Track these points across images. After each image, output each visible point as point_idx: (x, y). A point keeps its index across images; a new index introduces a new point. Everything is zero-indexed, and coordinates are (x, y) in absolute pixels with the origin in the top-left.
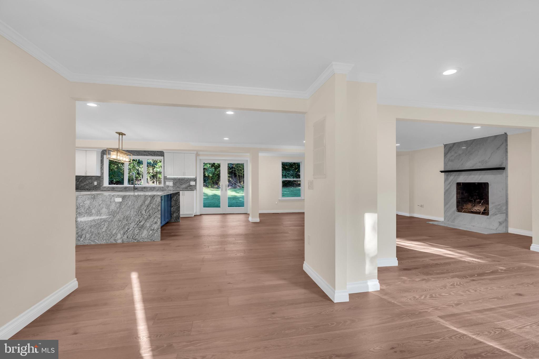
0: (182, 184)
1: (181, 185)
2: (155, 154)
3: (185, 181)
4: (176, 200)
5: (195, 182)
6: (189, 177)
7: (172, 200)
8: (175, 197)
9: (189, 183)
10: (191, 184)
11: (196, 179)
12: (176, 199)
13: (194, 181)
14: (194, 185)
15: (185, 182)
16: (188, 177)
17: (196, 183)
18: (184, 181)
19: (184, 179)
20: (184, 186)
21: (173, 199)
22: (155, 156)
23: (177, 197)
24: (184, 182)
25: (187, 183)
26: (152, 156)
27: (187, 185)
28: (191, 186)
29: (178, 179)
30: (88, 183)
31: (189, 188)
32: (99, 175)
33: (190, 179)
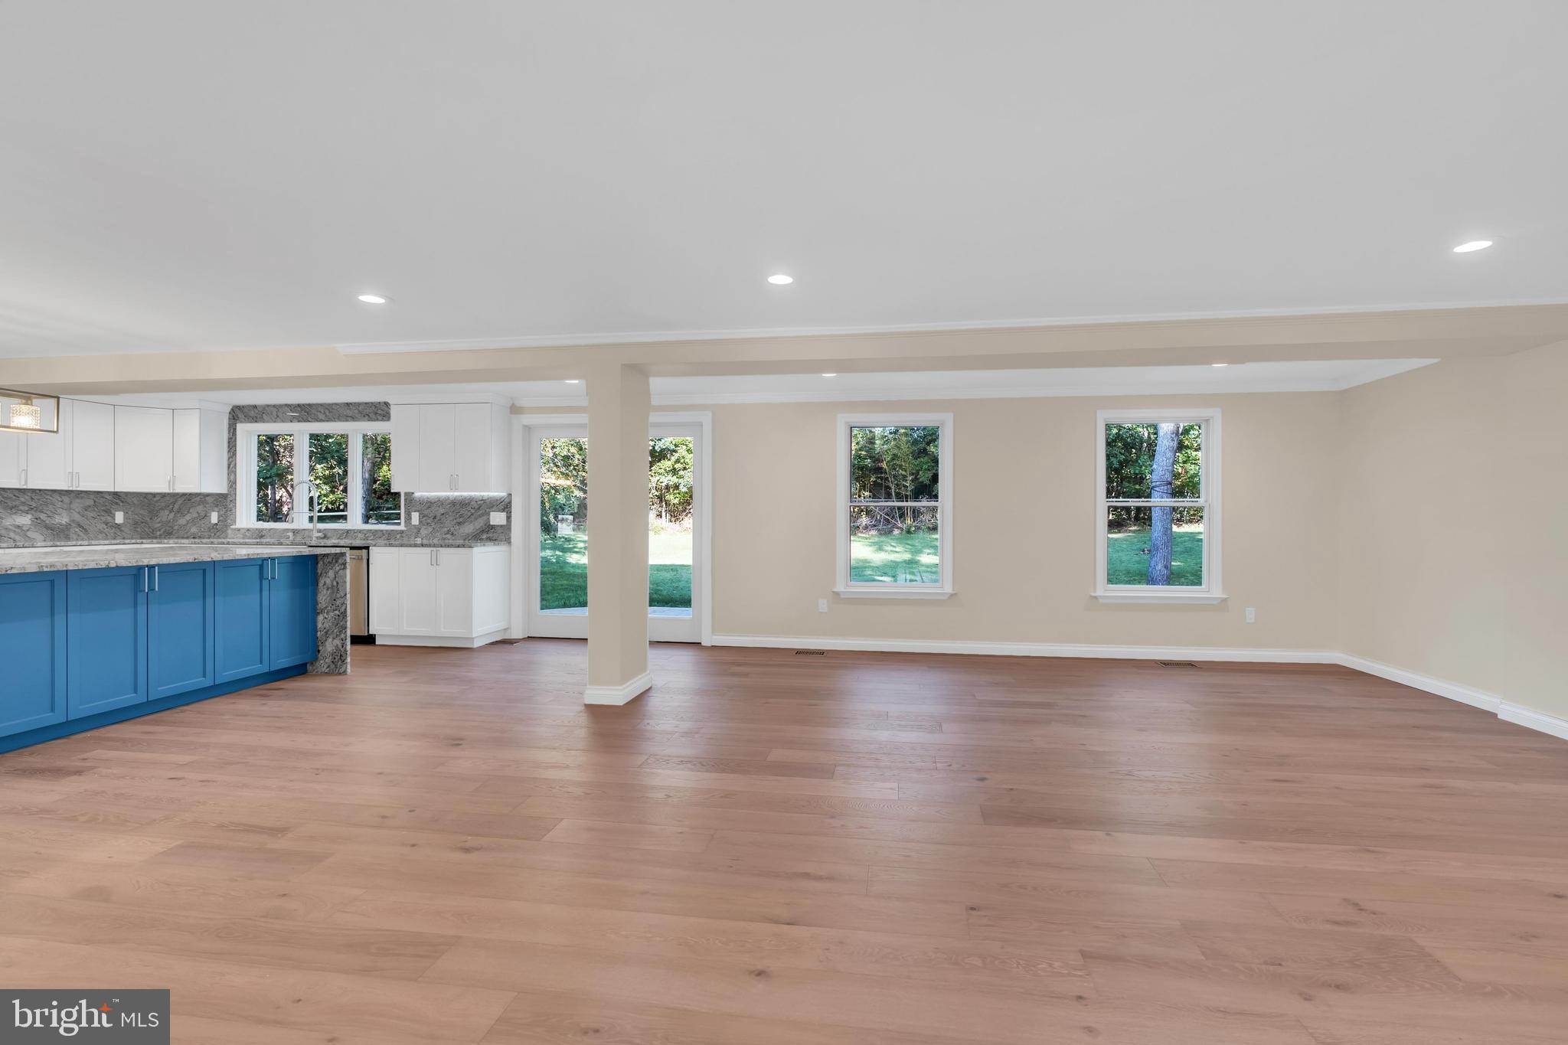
0: (461, 520)
1: (459, 524)
2: (380, 412)
3: (473, 511)
4: (333, 586)
5: (504, 515)
6: (486, 494)
7: (321, 585)
8: (331, 574)
9: (485, 518)
10: (492, 523)
11: (510, 502)
12: (335, 583)
13: (503, 510)
14: (501, 526)
15: (472, 514)
16: (482, 494)
17: (509, 518)
18: (469, 508)
19: (469, 503)
20: (469, 528)
21: (322, 582)
22: (377, 420)
23: (337, 573)
24: (469, 514)
25: (480, 516)
26: (370, 419)
27: (479, 523)
28: (493, 527)
29: (447, 502)
30: (195, 515)
31: (484, 536)
32: (224, 490)
33: (490, 502)
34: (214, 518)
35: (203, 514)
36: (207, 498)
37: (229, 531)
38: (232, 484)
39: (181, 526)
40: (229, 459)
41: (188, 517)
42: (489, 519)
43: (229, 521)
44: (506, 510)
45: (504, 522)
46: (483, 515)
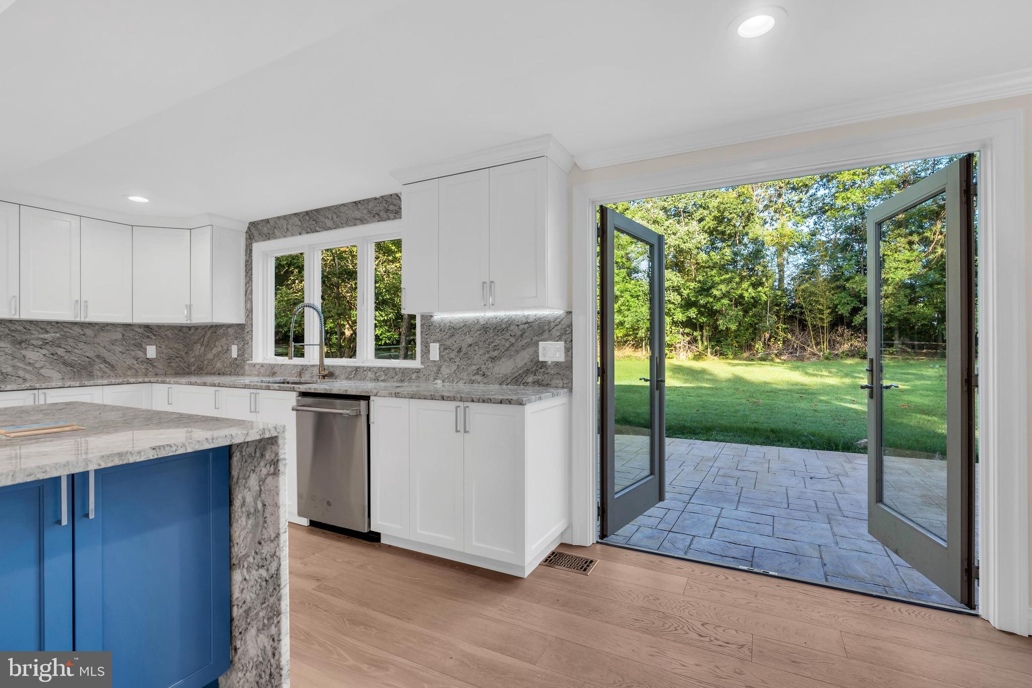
0: (496, 353)
1: (493, 359)
2: (391, 208)
3: (513, 340)
5: (561, 344)
6: (533, 313)
9: (531, 350)
10: (541, 359)
11: (571, 325)
13: (559, 339)
14: (557, 364)
15: (512, 345)
16: (526, 313)
17: (569, 350)
18: (507, 336)
19: (507, 328)
20: (505, 367)
22: (389, 219)
24: (507, 345)
25: (524, 348)
26: (381, 220)
27: (522, 359)
28: (543, 364)
29: (477, 327)
30: (220, 349)
31: (530, 379)
32: (242, 321)
33: (539, 325)
34: (234, 351)
35: (225, 348)
36: (229, 330)
37: (247, 367)
38: (249, 312)
39: (210, 361)
40: (246, 284)
41: (214, 351)
42: (537, 352)
43: (246, 356)
44: (564, 337)
45: (560, 357)
46: (528, 345)
